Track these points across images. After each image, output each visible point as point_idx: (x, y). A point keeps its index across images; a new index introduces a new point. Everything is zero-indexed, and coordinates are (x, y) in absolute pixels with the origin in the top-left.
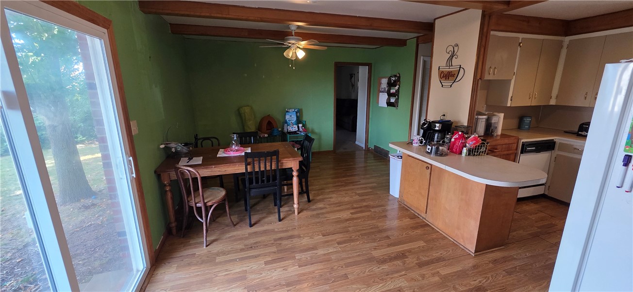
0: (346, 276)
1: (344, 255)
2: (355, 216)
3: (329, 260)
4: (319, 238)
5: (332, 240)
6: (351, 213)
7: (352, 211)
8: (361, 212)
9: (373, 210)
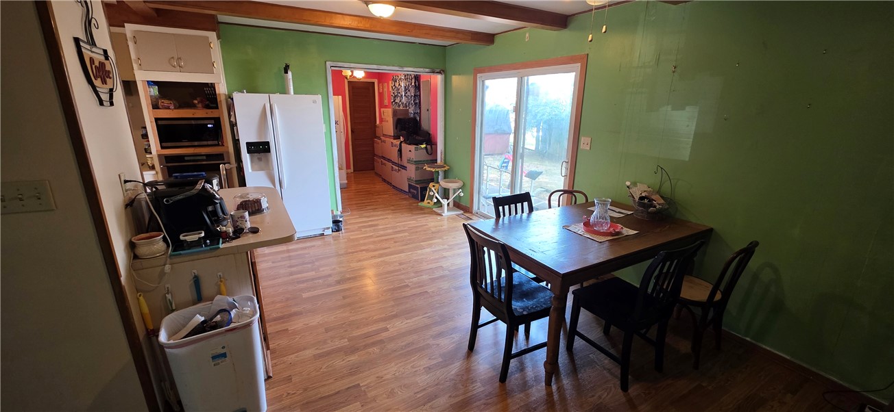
0: (400, 264)
1: (402, 277)
2: (381, 325)
3: (416, 272)
4: (430, 289)
5: (415, 288)
6: (386, 329)
7: (384, 335)
8: (367, 336)
9: (345, 342)
